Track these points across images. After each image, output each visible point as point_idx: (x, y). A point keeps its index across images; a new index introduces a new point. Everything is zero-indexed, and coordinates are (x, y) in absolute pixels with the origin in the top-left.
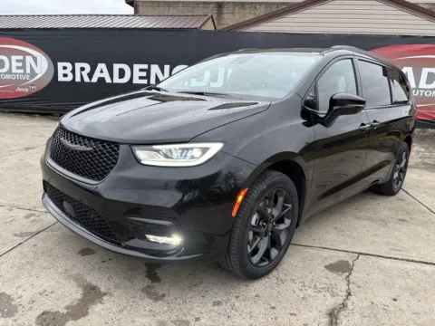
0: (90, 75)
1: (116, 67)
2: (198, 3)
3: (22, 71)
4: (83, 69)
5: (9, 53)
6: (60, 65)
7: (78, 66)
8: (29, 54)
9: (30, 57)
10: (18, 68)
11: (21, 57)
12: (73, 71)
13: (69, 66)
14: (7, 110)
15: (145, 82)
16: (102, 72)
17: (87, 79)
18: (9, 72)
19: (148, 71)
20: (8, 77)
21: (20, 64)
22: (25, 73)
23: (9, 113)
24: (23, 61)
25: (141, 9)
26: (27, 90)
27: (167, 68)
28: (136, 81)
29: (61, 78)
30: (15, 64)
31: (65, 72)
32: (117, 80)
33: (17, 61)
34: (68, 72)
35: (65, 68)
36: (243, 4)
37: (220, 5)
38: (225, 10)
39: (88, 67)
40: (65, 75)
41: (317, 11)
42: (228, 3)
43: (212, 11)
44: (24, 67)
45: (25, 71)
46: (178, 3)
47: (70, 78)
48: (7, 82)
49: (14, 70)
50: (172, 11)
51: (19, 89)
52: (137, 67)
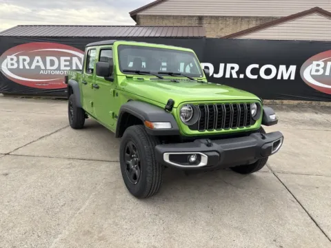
2: (185, 17)
3: (69, 68)
5: (59, 55)
8: (75, 56)
9: (76, 58)
10: (65, 66)
11: (69, 58)
14: (54, 97)
18: (59, 68)
20: (58, 72)
21: (68, 63)
22: (71, 70)
23: (56, 99)
24: (71, 61)
25: (142, 21)
30: (63, 63)
33: (65, 61)
36: (217, 18)
37: (200, 18)
38: (204, 22)
41: (291, 25)
42: (206, 17)
43: (195, 23)
44: (71, 65)
45: (71, 67)
46: (170, 16)
48: (56, 76)
49: (62, 68)
50: (165, 23)
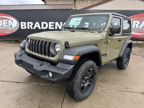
0: (33, 26)
1: (43, 23)
4: (30, 24)
6: (22, 23)
7: (28, 23)
12: (27, 25)
13: (25, 23)
15: (53, 28)
16: (37, 25)
17: (32, 28)
19: (54, 24)
26: (9, 32)
27: (61, 23)
28: (50, 28)
29: (22, 28)
31: (23, 25)
32: (43, 28)
34: (25, 25)
35: (23, 24)
39: (32, 24)
40: (24, 27)
47: (25, 28)
51: (6, 32)
52: (50, 23)
